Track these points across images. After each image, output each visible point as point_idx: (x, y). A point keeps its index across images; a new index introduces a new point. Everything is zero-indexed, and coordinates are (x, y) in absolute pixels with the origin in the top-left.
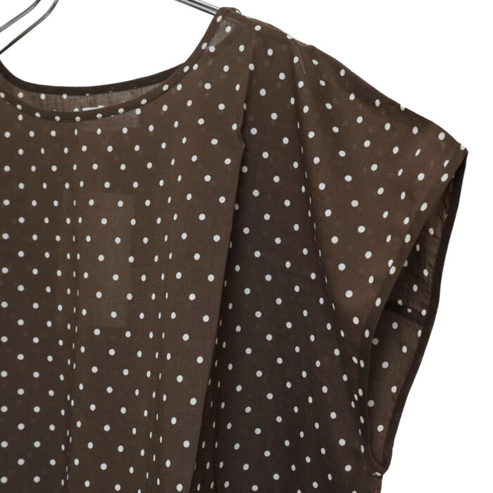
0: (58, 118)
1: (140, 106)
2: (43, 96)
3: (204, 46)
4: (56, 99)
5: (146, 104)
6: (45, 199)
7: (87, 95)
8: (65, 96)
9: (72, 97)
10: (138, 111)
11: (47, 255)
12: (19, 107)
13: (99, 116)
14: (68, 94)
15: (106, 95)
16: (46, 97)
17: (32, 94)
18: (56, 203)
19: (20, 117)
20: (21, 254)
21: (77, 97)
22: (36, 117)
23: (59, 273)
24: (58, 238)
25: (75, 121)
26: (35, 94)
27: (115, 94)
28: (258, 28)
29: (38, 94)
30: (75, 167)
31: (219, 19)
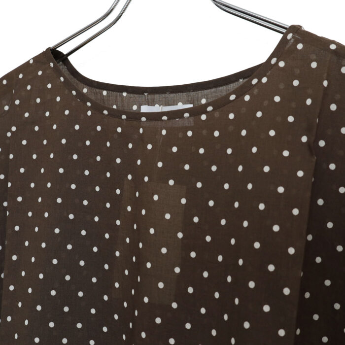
0: (124, 117)
1: (206, 112)
2: (105, 93)
3: (274, 61)
4: (117, 96)
5: (212, 110)
6: (108, 186)
7: (146, 94)
8: (125, 94)
9: (132, 95)
10: (204, 117)
11: (107, 236)
12: (89, 104)
13: (165, 118)
14: (128, 92)
15: (163, 95)
16: (107, 93)
17: (95, 90)
18: (118, 192)
19: (89, 113)
20: (84, 233)
21: (136, 95)
22: (104, 114)
23: (117, 254)
24: (118, 222)
25: (141, 121)
26: (98, 90)
27: (172, 95)
28: (333, 47)
29: (100, 90)
30: (139, 162)
31: (290, 36)
